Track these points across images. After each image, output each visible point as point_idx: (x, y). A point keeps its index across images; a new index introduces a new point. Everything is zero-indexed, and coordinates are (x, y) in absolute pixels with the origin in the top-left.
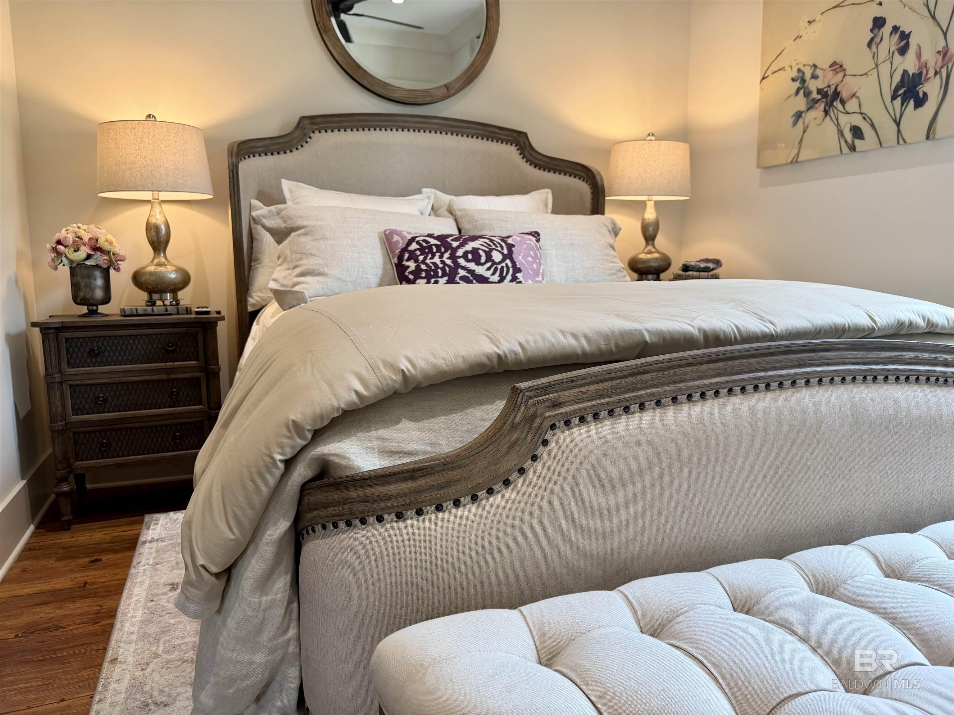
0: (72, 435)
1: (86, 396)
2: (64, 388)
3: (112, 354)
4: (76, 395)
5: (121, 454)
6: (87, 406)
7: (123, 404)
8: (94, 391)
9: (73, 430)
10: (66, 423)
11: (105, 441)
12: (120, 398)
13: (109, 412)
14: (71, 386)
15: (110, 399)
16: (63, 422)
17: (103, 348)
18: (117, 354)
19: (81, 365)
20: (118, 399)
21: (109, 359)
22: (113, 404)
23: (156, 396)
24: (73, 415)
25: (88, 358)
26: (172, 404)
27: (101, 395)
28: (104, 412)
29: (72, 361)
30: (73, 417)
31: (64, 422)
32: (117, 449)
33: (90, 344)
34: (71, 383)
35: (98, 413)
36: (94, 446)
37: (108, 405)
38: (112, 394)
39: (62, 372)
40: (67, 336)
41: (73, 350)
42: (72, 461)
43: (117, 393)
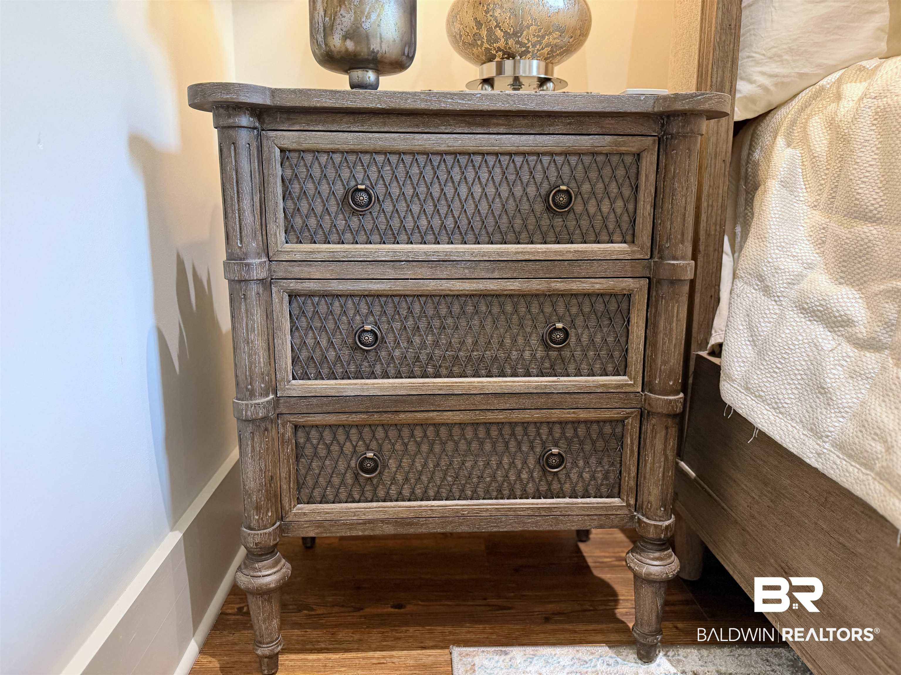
0: (289, 432)
1: (330, 325)
2: (276, 299)
3: (402, 206)
4: (303, 323)
5: (406, 492)
6: (331, 355)
7: (423, 357)
8: (351, 313)
9: (292, 418)
10: (277, 399)
11: (370, 455)
12: (417, 340)
13: (385, 375)
14: (293, 296)
15: (390, 338)
16: (267, 395)
17: (380, 189)
18: (416, 208)
19: (320, 236)
20: (410, 342)
21: (396, 223)
22: (397, 353)
23: (508, 341)
24: (294, 378)
25: (341, 216)
26: (547, 365)
27: (368, 327)
28: (372, 375)
29: (298, 221)
30: (293, 381)
31: (271, 396)
32: (399, 477)
33: (345, 174)
34: (293, 285)
35: (359, 375)
36: (342, 466)
37: (383, 354)
38: (397, 325)
39: (271, 254)
40: (287, 144)
41: (302, 188)
42: (286, 502)
43: (410, 323)
